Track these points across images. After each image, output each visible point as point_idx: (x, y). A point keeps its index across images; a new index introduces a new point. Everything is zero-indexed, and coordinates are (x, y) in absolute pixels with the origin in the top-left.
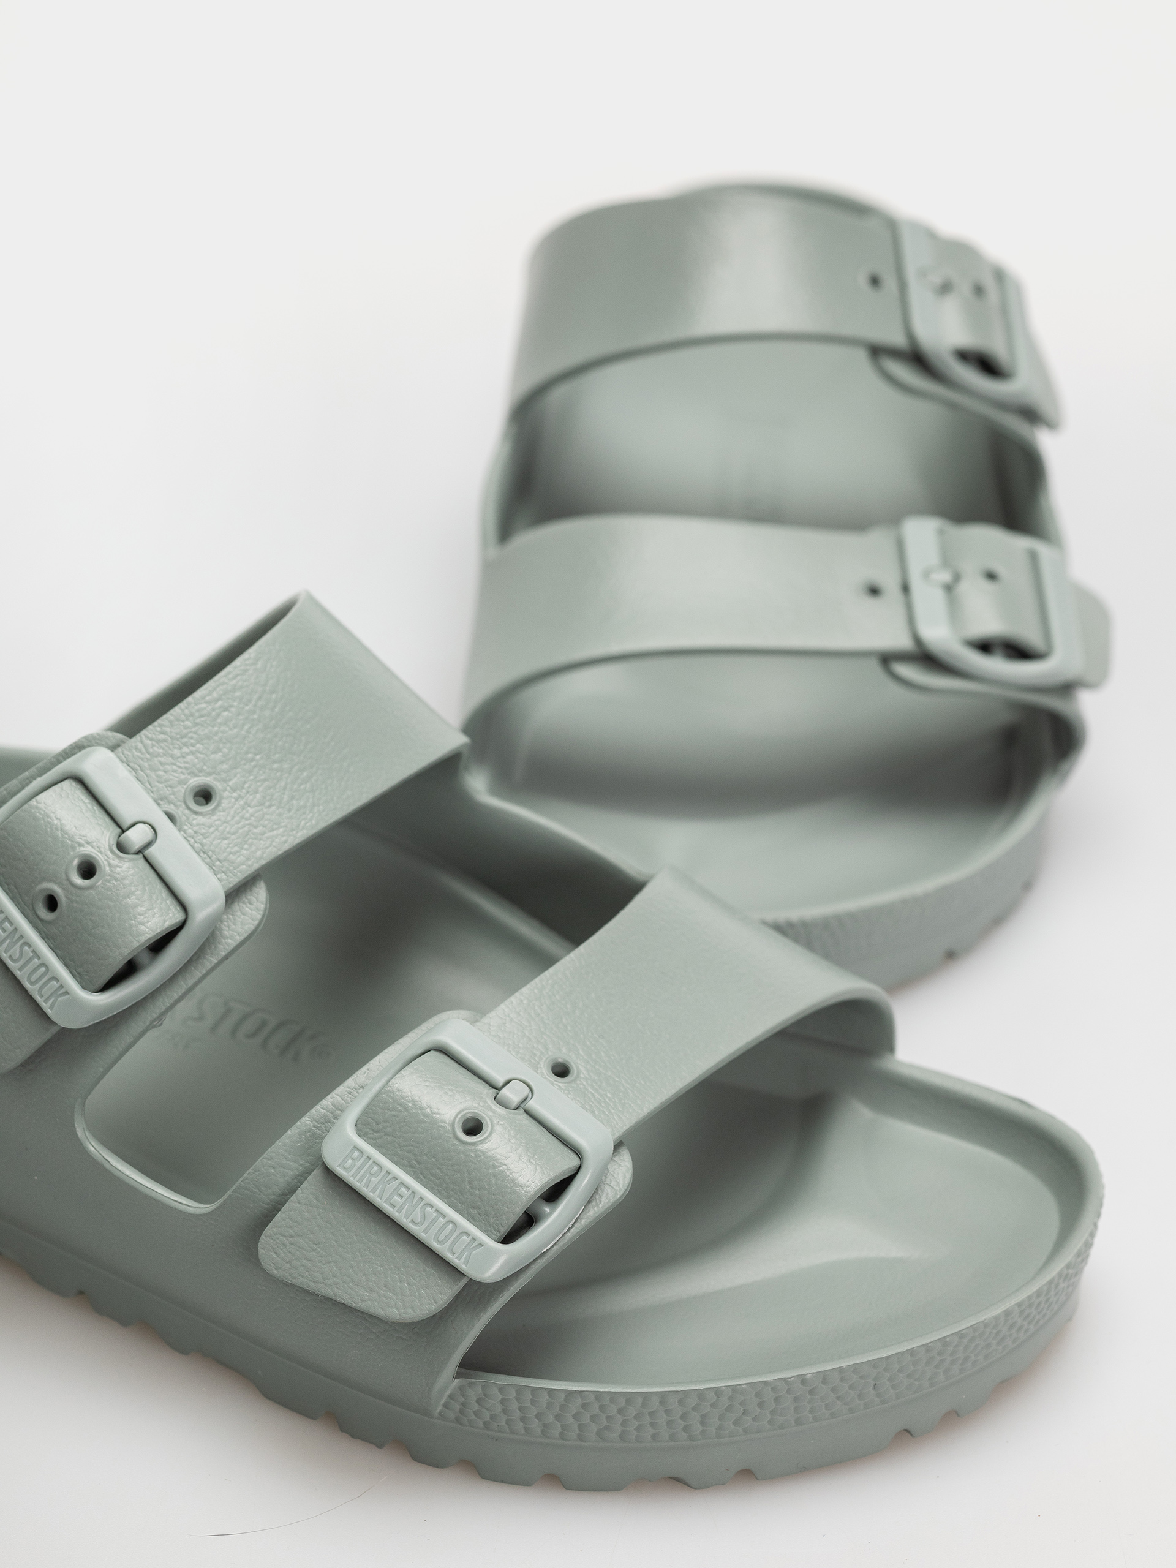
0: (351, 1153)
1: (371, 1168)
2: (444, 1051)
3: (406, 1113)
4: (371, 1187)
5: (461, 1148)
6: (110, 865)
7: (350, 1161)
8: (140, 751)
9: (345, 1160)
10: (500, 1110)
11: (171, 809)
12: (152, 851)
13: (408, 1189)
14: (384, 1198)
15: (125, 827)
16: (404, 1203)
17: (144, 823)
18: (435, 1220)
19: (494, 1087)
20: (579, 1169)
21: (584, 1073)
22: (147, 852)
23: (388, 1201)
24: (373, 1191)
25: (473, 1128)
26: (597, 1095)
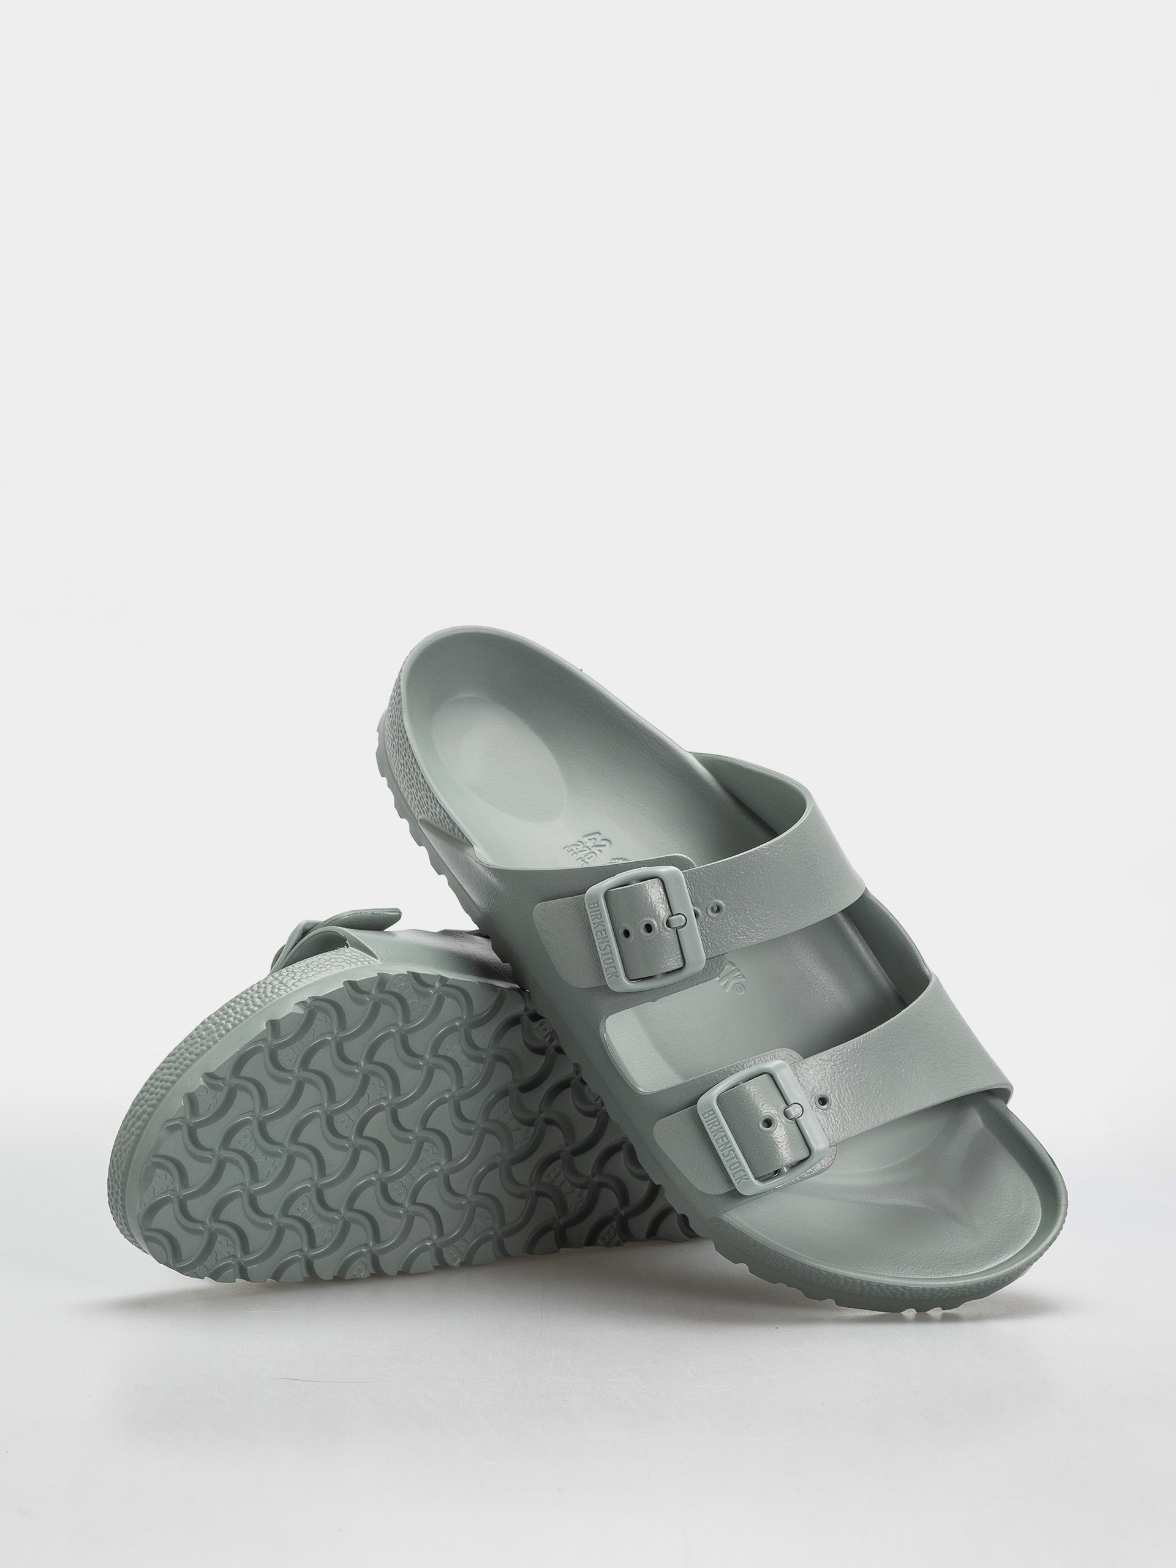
0: (710, 1111)
1: (715, 1121)
2: (772, 1077)
3: (741, 1104)
4: (712, 1130)
5: (758, 1131)
6: (659, 931)
7: (707, 1114)
8: (696, 876)
9: (705, 1113)
10: (784, 1119)
11: (698, 909)
12: (680, 931)
13: (727, 1139)
14: (715, 1138)
15: (674, 914)
16: (723, 1145)
17: (683, 915)
18: (733, 1158)
19: (787, 1104)
20: (808, 1158)
21: (832, 1107)
22: (679, 930)
23: (716, 1140)
24: (712, 1133)
25: (768, 1123)
26: (833, 1121)
